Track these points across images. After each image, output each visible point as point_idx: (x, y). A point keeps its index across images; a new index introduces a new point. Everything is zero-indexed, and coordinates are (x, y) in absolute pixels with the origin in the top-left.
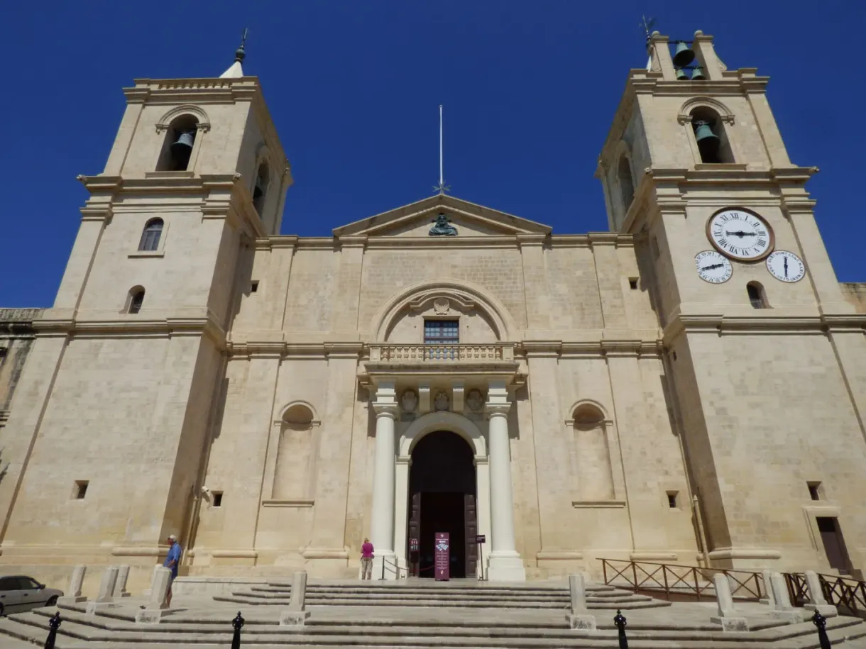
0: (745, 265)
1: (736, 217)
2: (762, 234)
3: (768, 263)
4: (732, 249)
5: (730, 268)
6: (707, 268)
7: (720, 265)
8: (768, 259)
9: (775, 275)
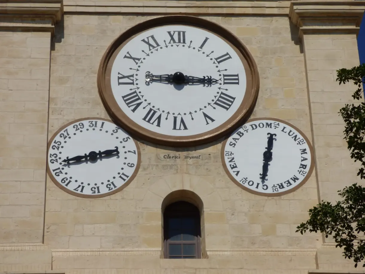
0: (172, 153)
1: (182, 39)
2: (233, 79)
3: (228, 148)
4: (150, 116)
5: (133, 159)
6: (78, 160)
7: (109, 154)
8: (230, 139)
9: (238, 179)
